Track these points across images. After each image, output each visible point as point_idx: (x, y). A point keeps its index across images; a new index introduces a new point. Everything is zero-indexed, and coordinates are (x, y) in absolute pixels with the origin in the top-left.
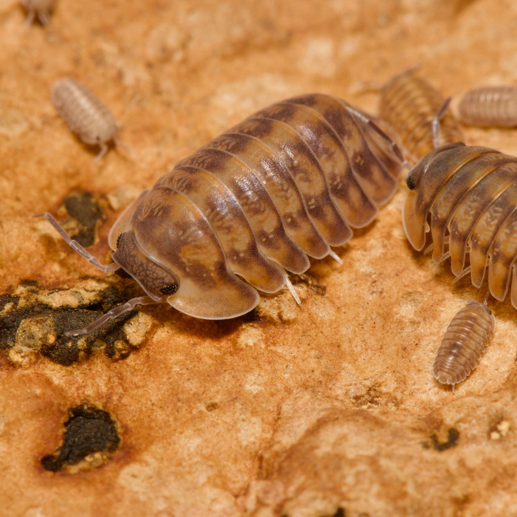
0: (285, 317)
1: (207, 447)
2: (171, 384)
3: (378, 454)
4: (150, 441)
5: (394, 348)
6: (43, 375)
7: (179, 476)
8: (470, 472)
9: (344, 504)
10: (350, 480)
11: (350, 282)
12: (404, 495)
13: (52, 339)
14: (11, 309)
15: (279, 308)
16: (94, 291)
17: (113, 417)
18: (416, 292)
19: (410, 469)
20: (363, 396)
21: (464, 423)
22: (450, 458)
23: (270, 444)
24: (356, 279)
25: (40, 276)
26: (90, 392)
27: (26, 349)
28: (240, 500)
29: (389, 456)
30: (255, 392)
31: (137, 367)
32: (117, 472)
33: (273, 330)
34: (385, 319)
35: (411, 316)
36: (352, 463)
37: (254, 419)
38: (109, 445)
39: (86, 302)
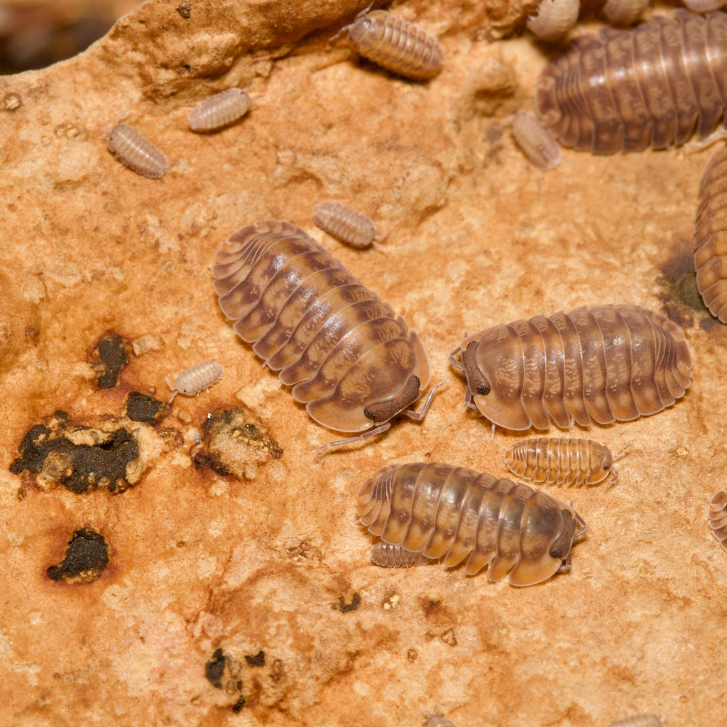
0: (247, 476)
1: (172, 577)
2: (153, 521)
3: (296, 611)
4: (131, 564)
5: (325, 513)
6: (59, 500)
7: (148, 599)
8: (364, 633)
9: (265, 650)
10: (272, 631)
11: (302, 450)
12: (311, 648)
13: (69, 473)
14: (44, 439)
15: (244, 469)
16: (108, 432)
17: (106, 541)
18: (349, 468)
19: (319, 626)
20: (295, 548)
21: (366, 591)
22: (350, 620)
23: (219, 581)
24: (307, 449)
25: (70, 408)
26: (92, 518)
27: (49, 477)
28: (190, 626)
29: (305, 613)
30: (215, 536)
31: (131, 501)
32: (102, 590)
33: (237, 485)
34: (323, 487)
35: (342, 489)
36: (277, 617)
37: (211, 559)
38: (100, 564)
39: (101, 442)
